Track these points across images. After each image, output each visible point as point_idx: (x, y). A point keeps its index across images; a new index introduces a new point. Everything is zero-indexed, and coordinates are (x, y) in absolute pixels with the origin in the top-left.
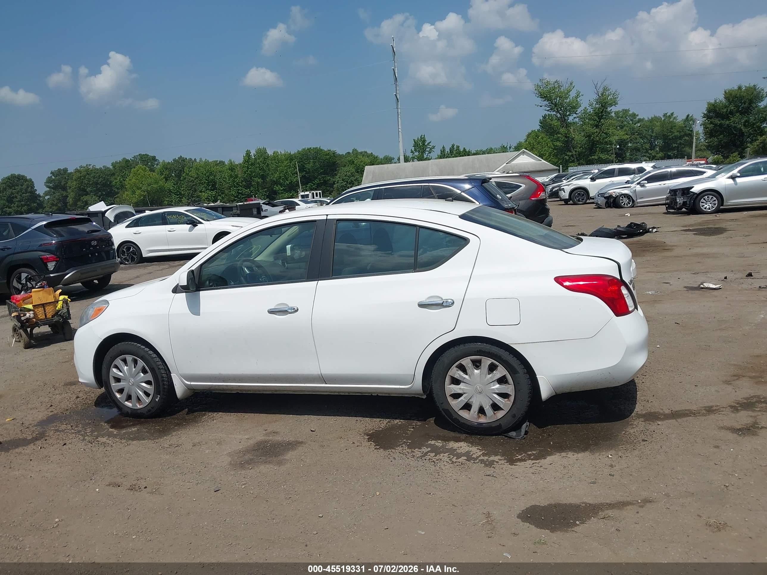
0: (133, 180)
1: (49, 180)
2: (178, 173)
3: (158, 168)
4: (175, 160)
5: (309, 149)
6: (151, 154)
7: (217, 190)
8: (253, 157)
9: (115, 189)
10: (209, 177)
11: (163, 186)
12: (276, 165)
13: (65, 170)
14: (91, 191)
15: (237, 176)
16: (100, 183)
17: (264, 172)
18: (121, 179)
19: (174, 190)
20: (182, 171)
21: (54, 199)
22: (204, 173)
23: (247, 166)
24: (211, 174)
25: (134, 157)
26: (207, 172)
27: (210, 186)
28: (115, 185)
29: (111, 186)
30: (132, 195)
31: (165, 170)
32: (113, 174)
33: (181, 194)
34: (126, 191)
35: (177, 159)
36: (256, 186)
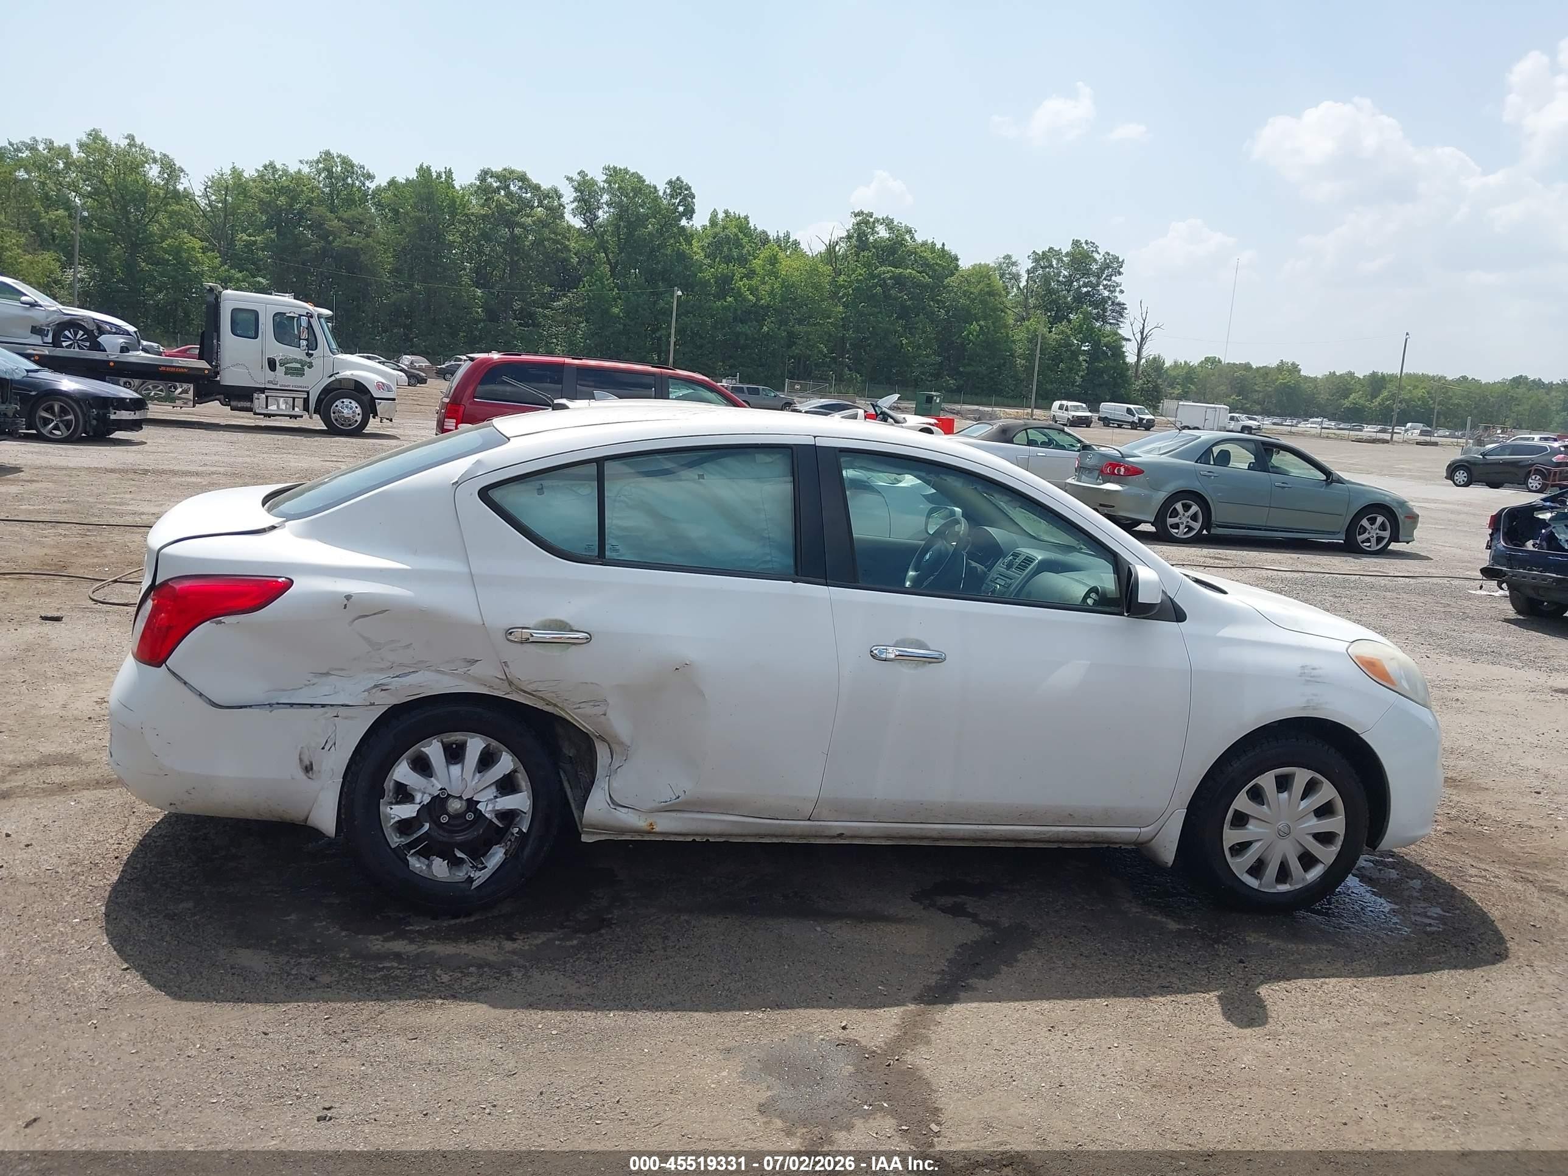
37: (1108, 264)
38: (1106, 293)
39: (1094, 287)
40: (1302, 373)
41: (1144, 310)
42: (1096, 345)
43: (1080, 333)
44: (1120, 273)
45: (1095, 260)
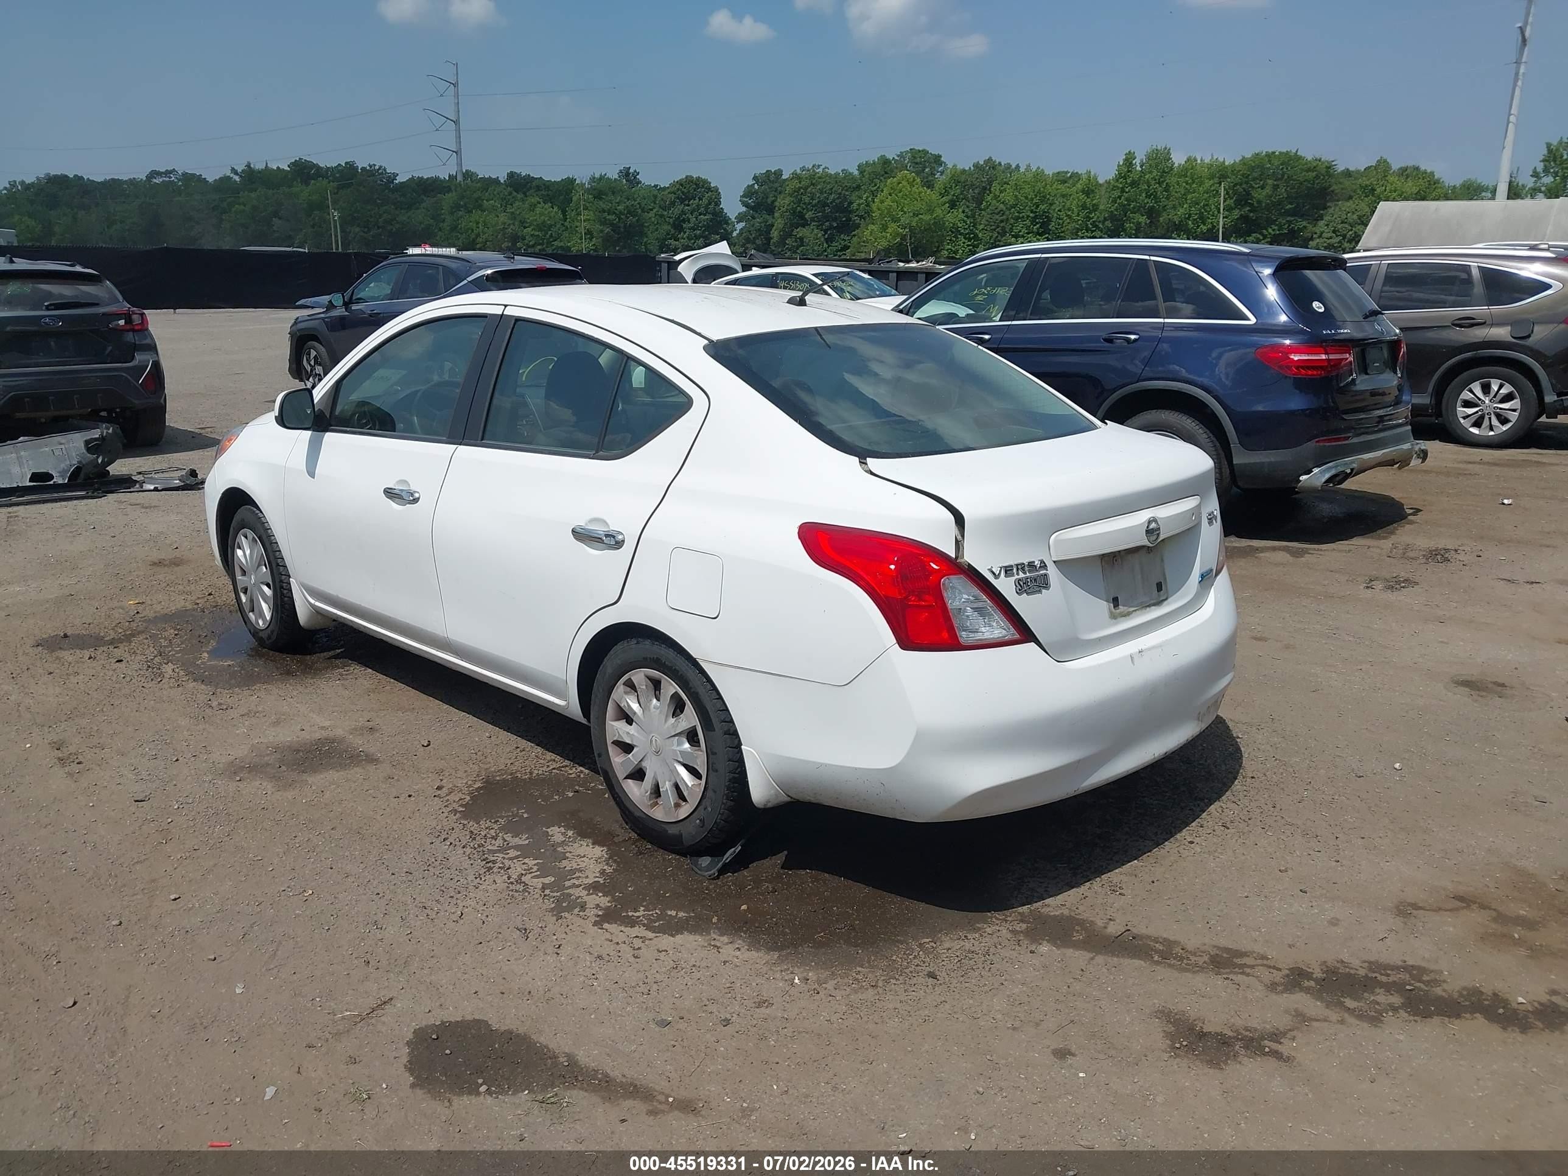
0: (888, 202)
1: (749, 192)
2: (979, 194)
3: (941, 179)
4: (976, 166)
5: (1270, 156)
6: (934, 151)
7: (1049, 234)
8: (1139, 168)
9: (856, 218)
10: (1038, 206)
11: (943, 218)
12: (1187, 189)
13: (779, 173)
14: (813, 220)
15: (1095, 208)
16: (831, 203)
17: (1155, 203)
18: (870, 199)
19: (964, 229)
20: (985, 190)
21: (752, 229)
22: (1030, 197)
23: (1121, 186)
24: (1043, 200)
25: (901, 155)
26: (1036, 196)
27: (1038, 226)
28: (857, 209)
29: (851, 212)
30: (881, 233)
31: (954, 185)
32: (858, 187)
33: (976, 237)
34: (873, 224)
35: (982, 163)
36: (1134, 232)
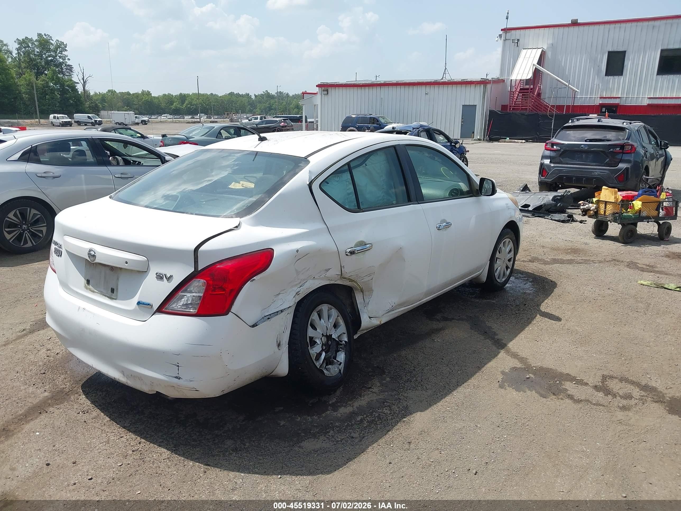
37: (59, 46)
38: (61, 60)
39: (55, 57)
40: (153, 95)
41: (82, 69)
42: (62, 85)
43: (53, 80)
44: (66, 50)
45: (52, 44)
